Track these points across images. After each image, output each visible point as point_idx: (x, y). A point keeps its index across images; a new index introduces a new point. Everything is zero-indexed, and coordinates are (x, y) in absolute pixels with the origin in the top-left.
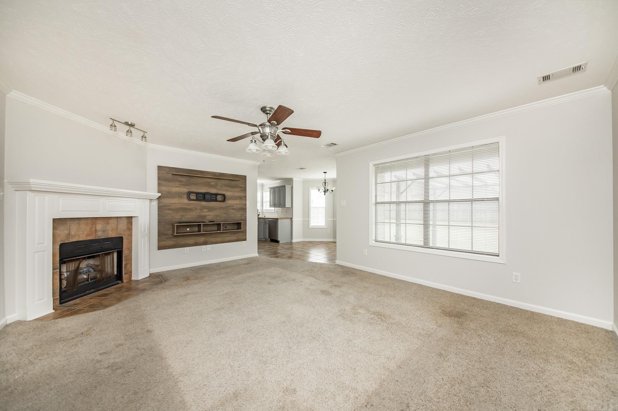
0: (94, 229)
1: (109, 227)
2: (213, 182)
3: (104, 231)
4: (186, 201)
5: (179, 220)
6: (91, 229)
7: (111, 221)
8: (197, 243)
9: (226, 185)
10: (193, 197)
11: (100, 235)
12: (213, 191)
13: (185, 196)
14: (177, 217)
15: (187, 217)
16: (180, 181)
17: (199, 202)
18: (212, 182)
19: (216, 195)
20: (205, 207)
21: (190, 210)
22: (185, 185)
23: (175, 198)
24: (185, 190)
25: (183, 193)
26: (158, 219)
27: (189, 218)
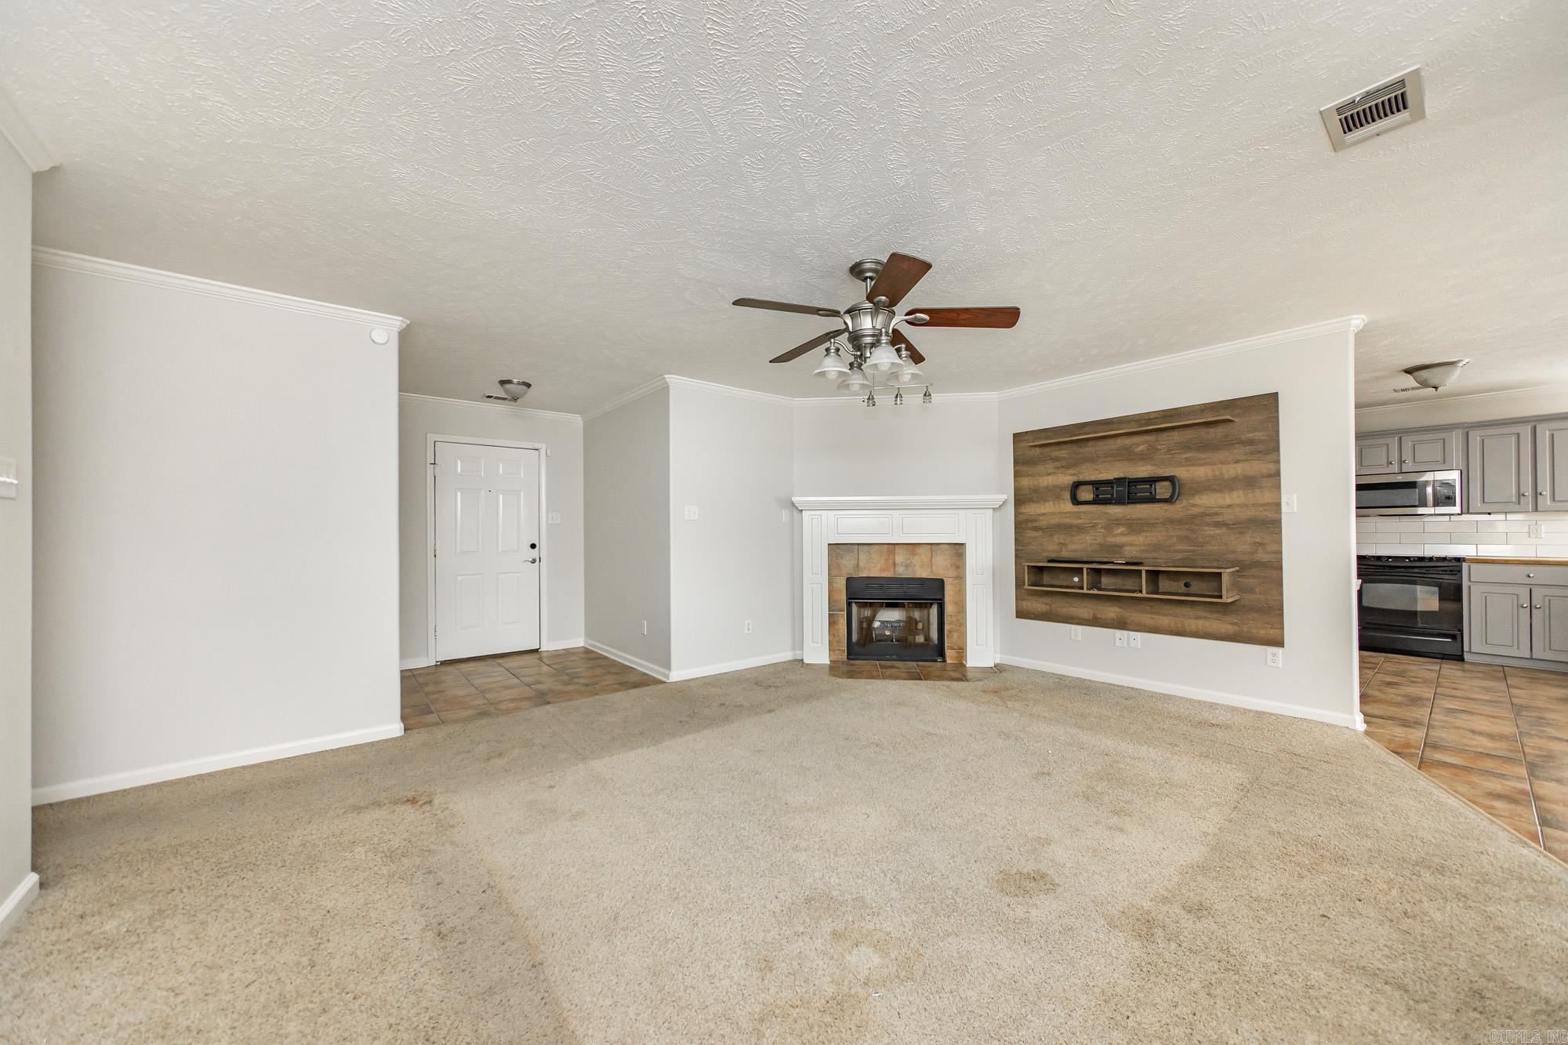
0: (891, 561)
1: (916, 560)
2: (1140, 444)
3: (907, 566)
4: (1068, 506)
5: (1053, 556)
6: (887, 560)
7: (920, 550)
8: (1101, 619)
9: (1187, 447)
10: (1086, 494)
11: (902, 572)
12: (1143, 471)
13: (1067, 495)
14: (1050, 547)
15: (1073, 547)
16: (1057, 459)
17: (1101, 508)
18: (1138, 445)
19: (1153, 481)
20: (1117, 522)
21: (1081, 529)
22: (1067, 467)
23: (1046, 501)
24: (1067, 479)
25: (1062, 489)
26: (1016, 550)
27: (1076, 551)
